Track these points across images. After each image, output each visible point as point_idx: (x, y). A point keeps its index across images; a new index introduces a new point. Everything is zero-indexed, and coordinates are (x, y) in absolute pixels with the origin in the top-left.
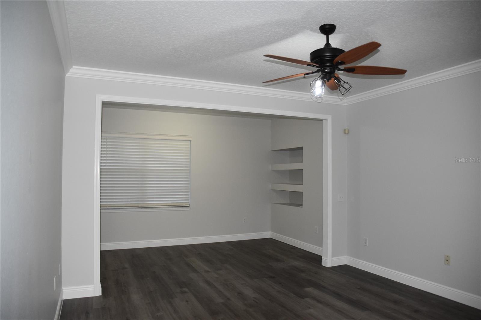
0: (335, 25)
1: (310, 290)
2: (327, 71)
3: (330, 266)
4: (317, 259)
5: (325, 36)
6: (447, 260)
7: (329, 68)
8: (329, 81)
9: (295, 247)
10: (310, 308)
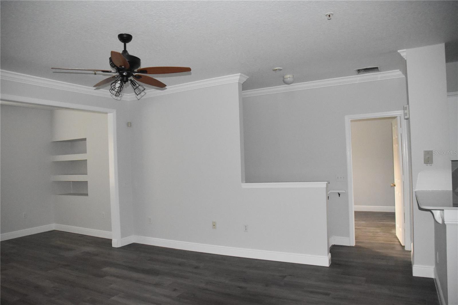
0: (131, 35)
1: (106, 269)
2: (124, 74)
3: (120, 246)
4: (109, 242)
5: (123, 44)
6: (214, 225)
7: (127, 72)
8: (126, 83)
9: (82, 235)
10: (111, 284)
